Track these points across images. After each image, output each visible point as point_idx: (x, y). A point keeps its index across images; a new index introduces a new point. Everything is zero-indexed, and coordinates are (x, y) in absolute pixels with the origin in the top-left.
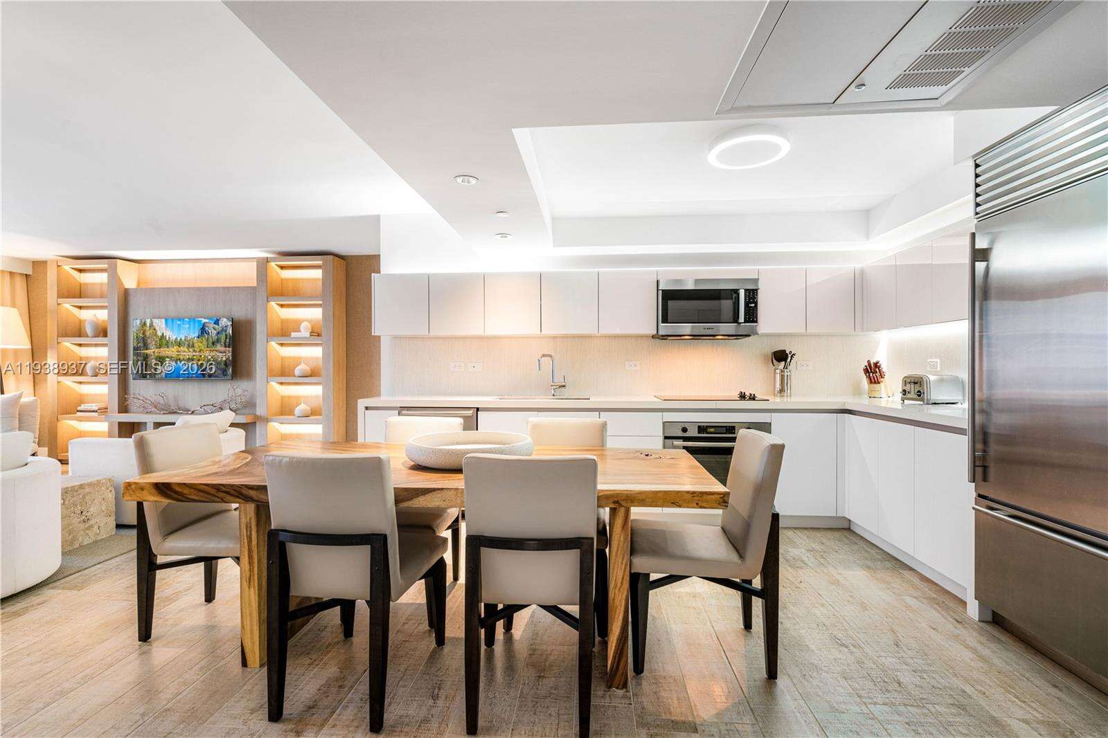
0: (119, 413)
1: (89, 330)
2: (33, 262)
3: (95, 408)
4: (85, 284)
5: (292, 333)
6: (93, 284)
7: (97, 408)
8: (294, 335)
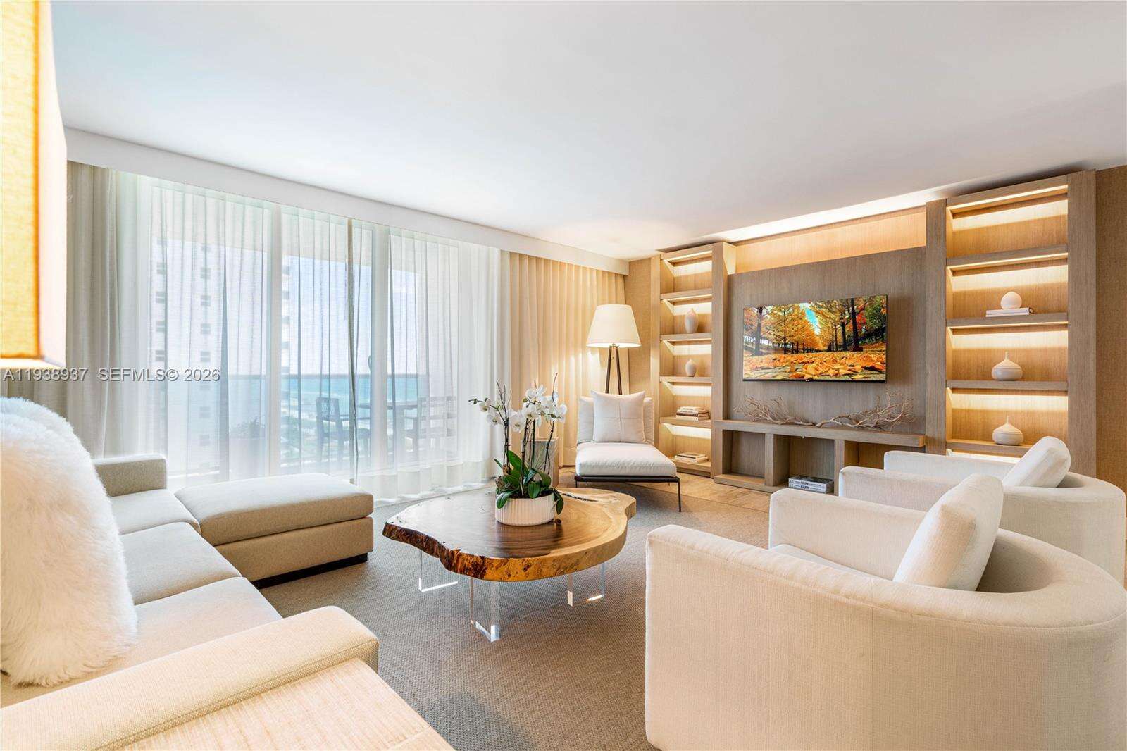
0: (723, 419)
1: (688, 326)
2: (630, 263)
3: (695, 412)
4: (678, 278)
5: (988, 312)
6: (686, 277)
7: (697, 412)
8: (990, 313)
